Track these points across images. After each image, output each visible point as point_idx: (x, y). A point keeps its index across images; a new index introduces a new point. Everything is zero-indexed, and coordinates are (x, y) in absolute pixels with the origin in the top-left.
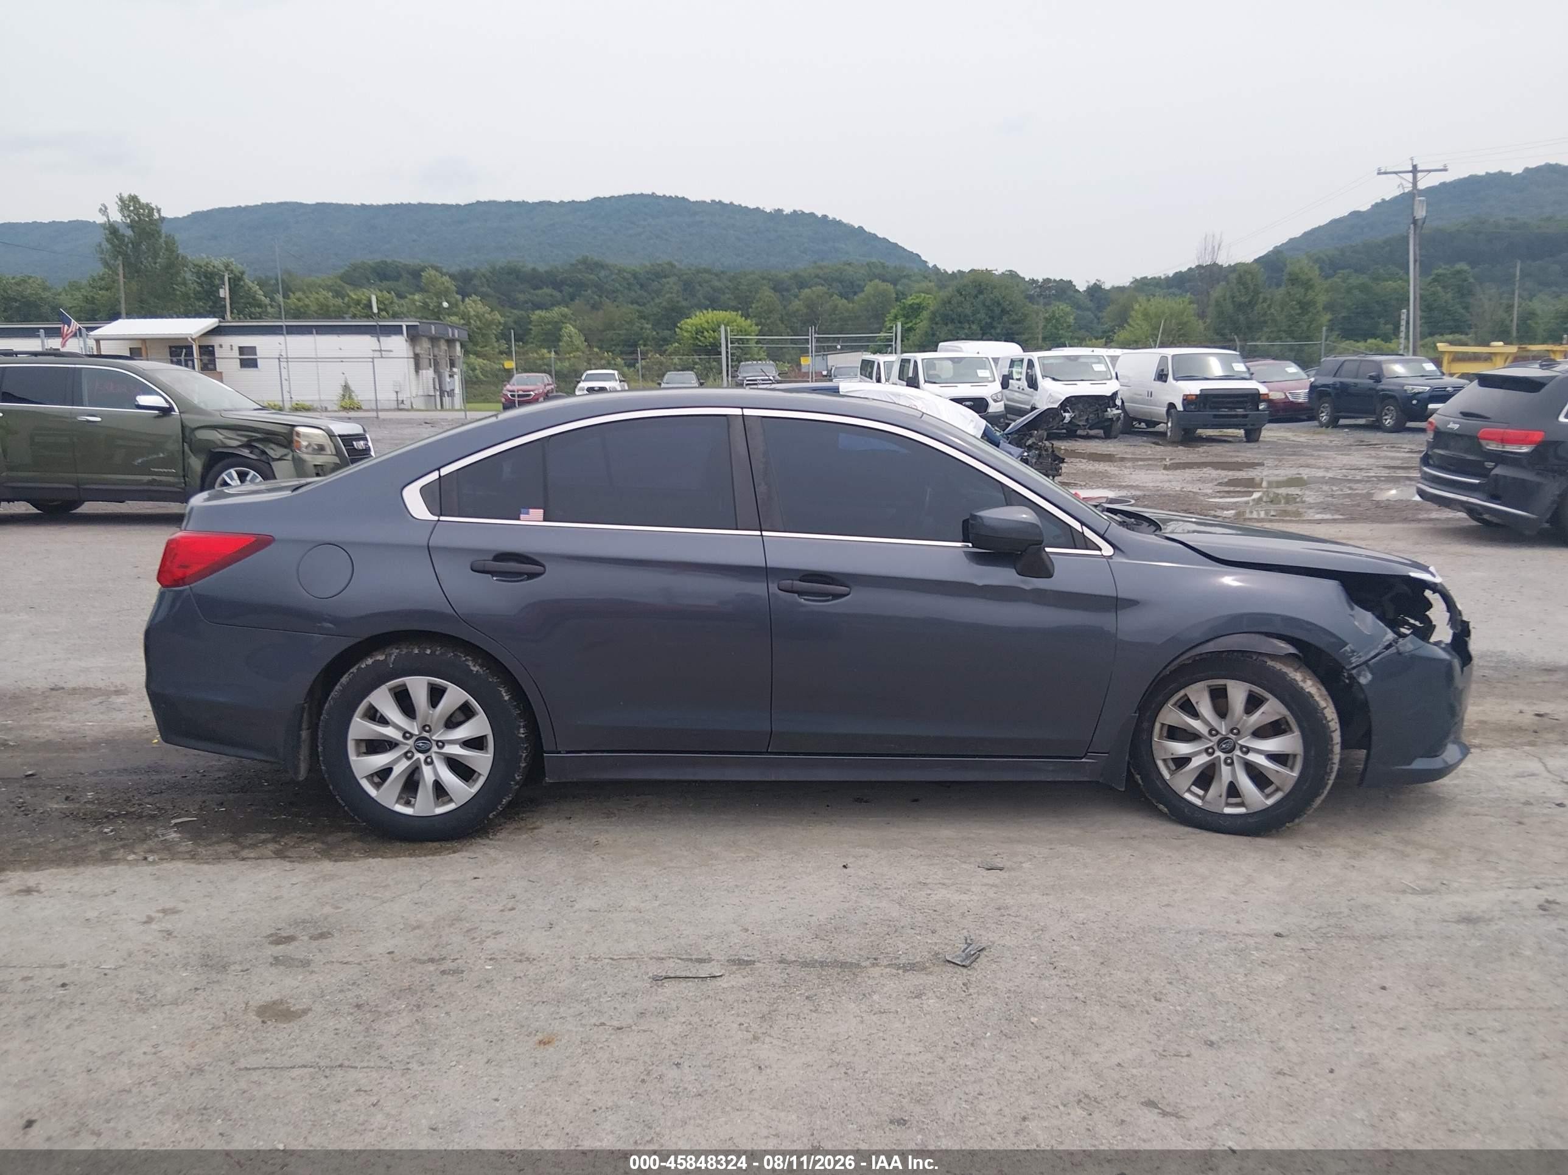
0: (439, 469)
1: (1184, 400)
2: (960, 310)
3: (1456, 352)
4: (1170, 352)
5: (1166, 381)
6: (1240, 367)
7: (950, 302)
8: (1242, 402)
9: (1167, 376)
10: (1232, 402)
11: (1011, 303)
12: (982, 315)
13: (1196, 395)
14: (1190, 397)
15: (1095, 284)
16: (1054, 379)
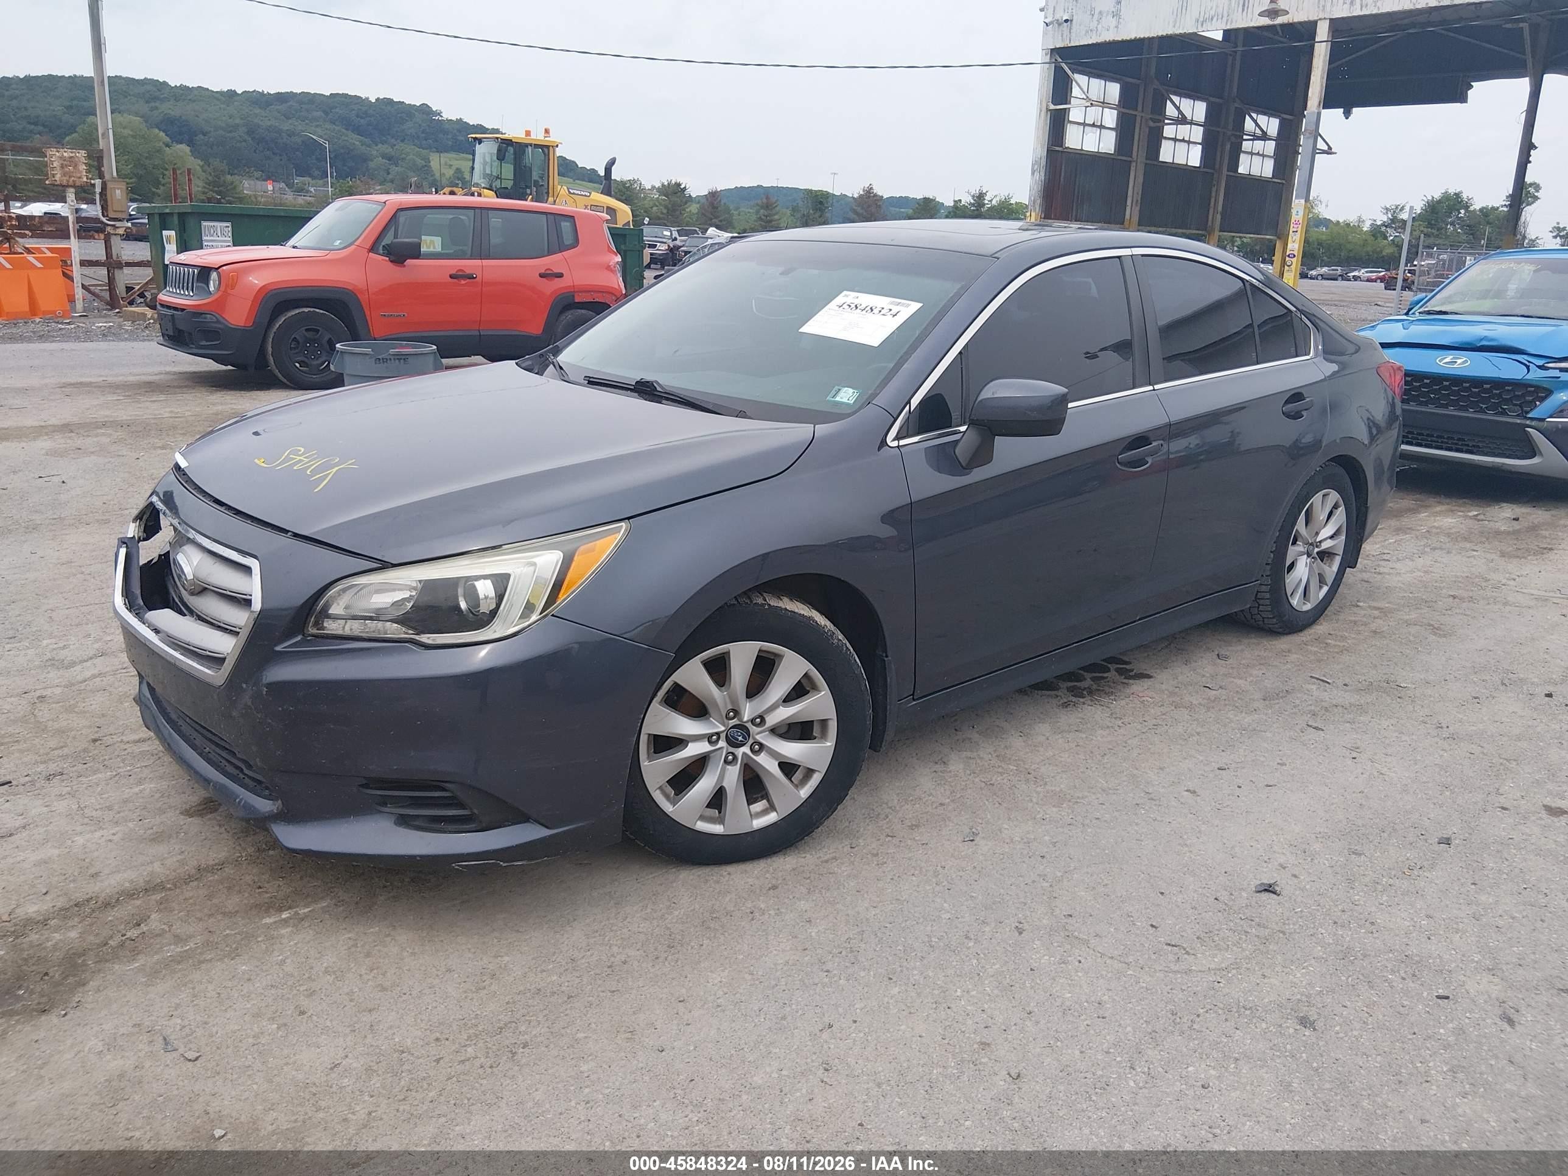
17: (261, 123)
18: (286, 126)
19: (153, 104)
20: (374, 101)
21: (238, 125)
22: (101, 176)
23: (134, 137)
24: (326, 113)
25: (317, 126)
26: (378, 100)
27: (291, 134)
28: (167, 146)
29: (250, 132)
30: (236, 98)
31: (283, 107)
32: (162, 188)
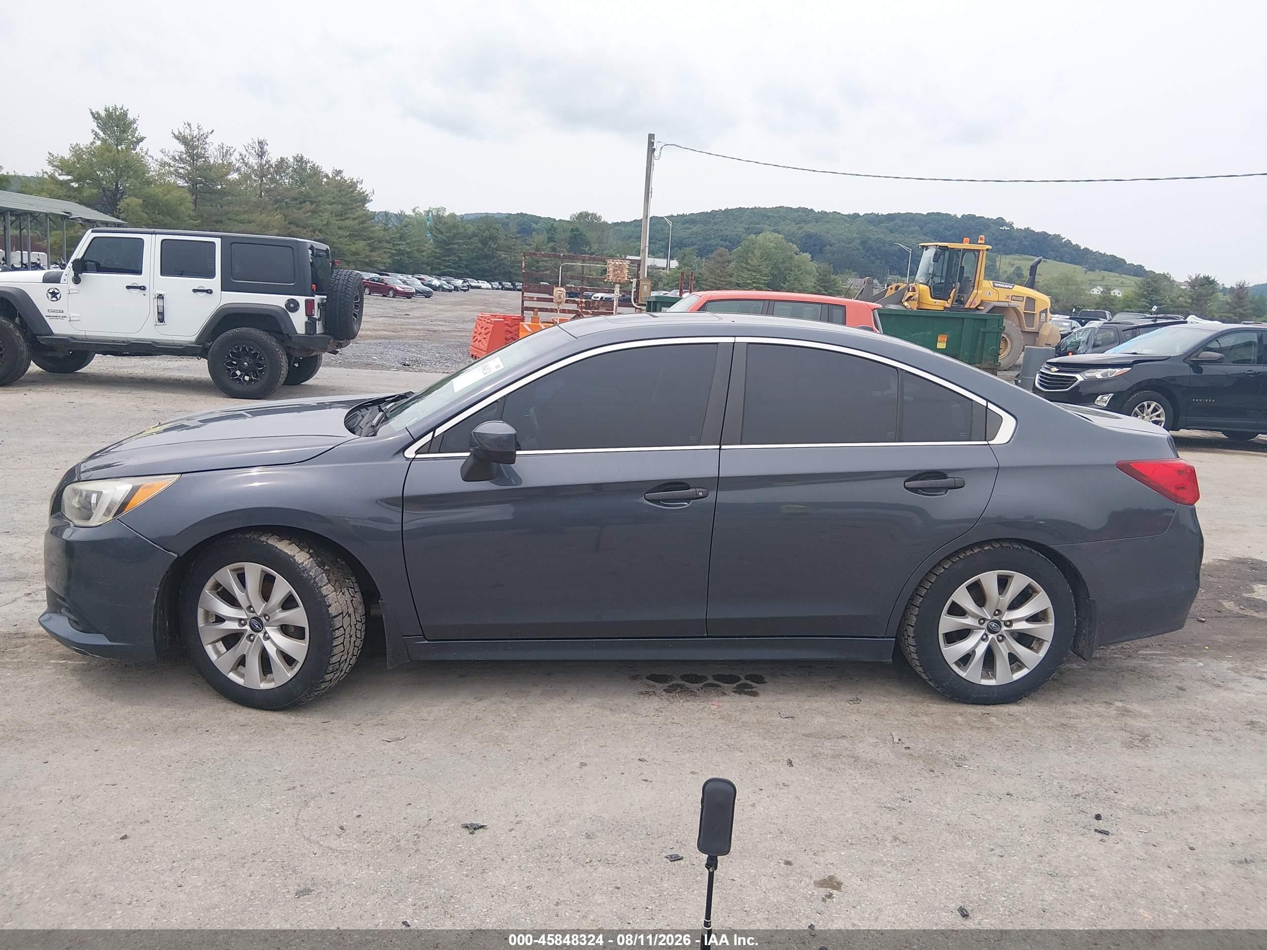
17: (872, 236)
18: (889, 238)
19: (799, 225)
20: (960, 217)
21: (855, 238)
22: (638, 277)
23: (776, 248)
24: (922, 228)
25: (913, 238)
26: (963, 216)
27: (891, 244)
28: (797, 254)
29: (863, 243)
30: (859, 219)
31: (890, 225)
32: (787, 283)
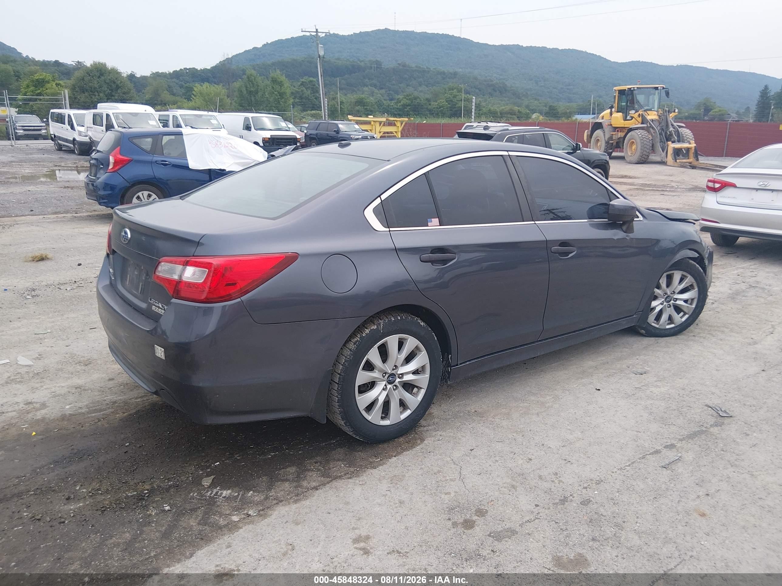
0: (379, 196)
1: (263, 140)
2: (90, 84)
3: (357, 120)
4: (250, 115)
5: (250, 130)
6: (283, 124)
7: (83, 79)
8: (289, 142)
9: (251, 127)
10: (285, 142)
11: (121, 82)
12: (105, 88)
13: (269, 138)
14: (266, 139)
15: (131, 73)
16: (192, 127)
